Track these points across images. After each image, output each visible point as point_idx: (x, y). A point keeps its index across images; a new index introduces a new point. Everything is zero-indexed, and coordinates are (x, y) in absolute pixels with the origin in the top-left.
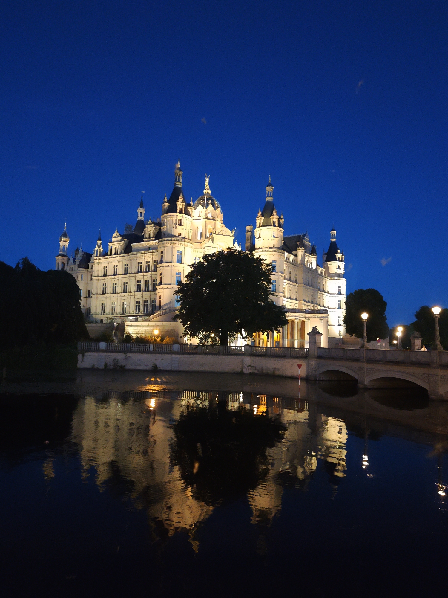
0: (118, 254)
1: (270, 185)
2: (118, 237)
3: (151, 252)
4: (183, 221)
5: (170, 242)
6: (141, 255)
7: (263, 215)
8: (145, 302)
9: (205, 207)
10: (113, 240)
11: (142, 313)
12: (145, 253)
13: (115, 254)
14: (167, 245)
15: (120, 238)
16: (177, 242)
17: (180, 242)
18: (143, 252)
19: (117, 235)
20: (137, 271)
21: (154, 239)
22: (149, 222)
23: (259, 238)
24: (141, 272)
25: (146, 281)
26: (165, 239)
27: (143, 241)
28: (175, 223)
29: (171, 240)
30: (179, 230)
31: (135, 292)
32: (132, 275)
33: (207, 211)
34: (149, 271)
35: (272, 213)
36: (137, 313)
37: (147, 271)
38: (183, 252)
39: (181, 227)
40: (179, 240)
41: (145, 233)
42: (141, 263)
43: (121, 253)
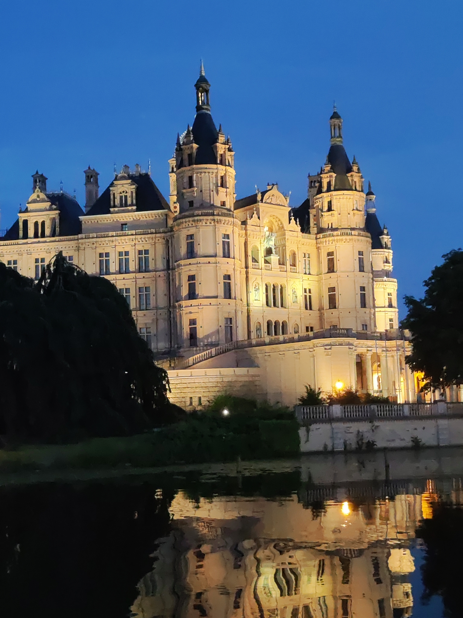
0: (43, 235)
2: (43, 201)
3: (132, 235)
4: (228, 178)
5: (209, 218)
6: (107, 239)
7: (334, 170)
10: (31, 207)
12: (115, 236)
13: (36, 236)
14: (204, 224)
15: (47, 205)
17: (227, 219)
18: (112, 233)
19: (38, 196)
21: (135, 208)
24: (108, 273)
27: (109, 212)
28: (214, 182)
29: (213, 215)
30: (220, 196)
34: (127, 272)
35: (351, 168)
37: (123, 269)
38: (231, 237)
39: (224, 190)
40: (224, 215)
41: (112, 197)
42: (107, 255)
43: (53, 234)
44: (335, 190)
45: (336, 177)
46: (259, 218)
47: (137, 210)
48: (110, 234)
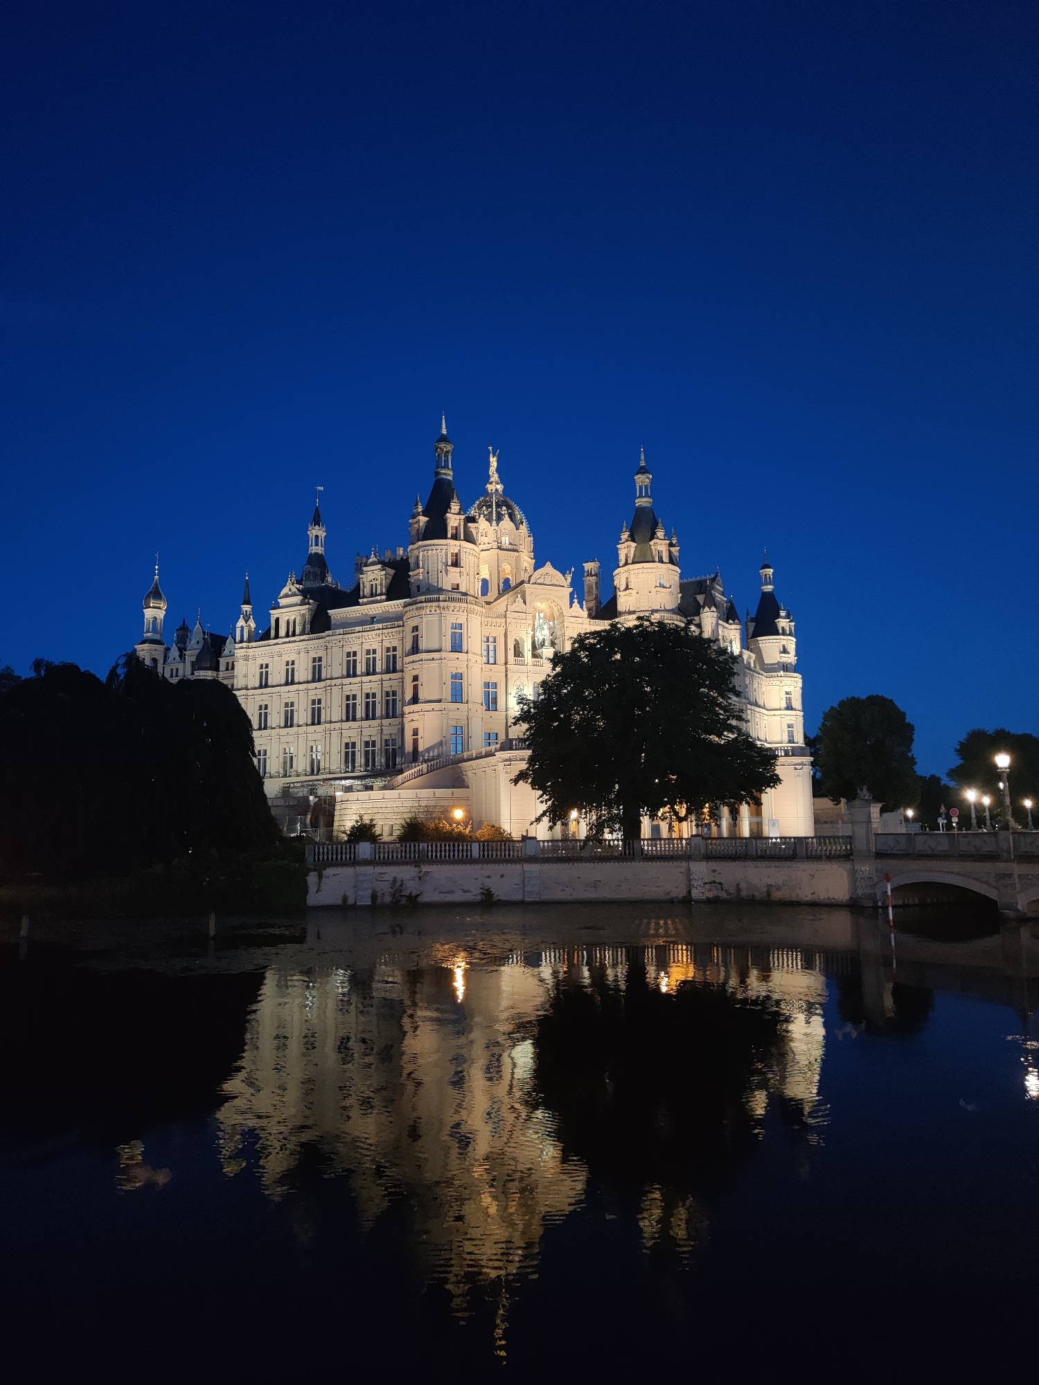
0: (294, 635)
1: (643, 471)
2: (294, 595)
3: (379, 629)
4: (463, 557)
5: (435, 604)
6: (353, 635)
7: (632, 538)
8: (367, 744)
9: (494, 523)
10: (282, 602)
11: (362, 770)
12: (363, 632)
13: (287, 636)
14: (428, 612)
15: (299, 599)
16: (452, 604)
17: (457, 605)
18: (360, 628)
19: (290, 590)
20: (345, 673)
21: (384, 597)
22: (370, 560)
23: (627, 588)
24: (355, 675)
25: (367, 696)
26: (423, 598)
27: (358, 604)
28: (444, 561)
29: (438, 600)
30: (451, 578)
31: (342, 721)
32: (333, 682)
33: (499, 532)
34: (374, 673)
35: (655, 533)
36: (348, 772)
37: (370, 672)
38: (464, 627)
39: (458, 570)
40: (453, 600)
41: (361, 585)
42: (355, 654)
43: (303, 633)
44: (633, 563)
45: (636, 547)
46: (525, 602)
47: (387, 600)
48: (357, 629)
